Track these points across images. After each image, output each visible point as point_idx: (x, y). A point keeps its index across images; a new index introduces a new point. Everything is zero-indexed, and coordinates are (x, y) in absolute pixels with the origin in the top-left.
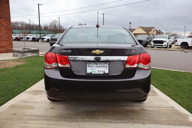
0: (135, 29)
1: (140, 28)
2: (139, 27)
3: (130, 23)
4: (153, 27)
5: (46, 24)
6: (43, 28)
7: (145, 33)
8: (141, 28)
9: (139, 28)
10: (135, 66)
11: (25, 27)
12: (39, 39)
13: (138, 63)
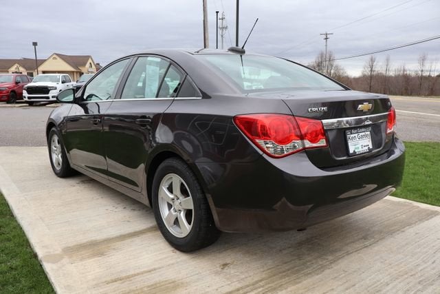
0: (46, 60)
1: (58, 59)
2: (55, 56)
3: (35, 44)
4: (88, 57)
7: (70, 68)
8: (61, 58)
9: (54, 58)
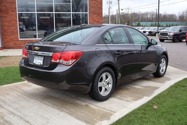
5: (181, 13)
6: (177, 18)
10: (58, 61)
11: (155, 18)
12: (156, 33)
13: (60, 59)
